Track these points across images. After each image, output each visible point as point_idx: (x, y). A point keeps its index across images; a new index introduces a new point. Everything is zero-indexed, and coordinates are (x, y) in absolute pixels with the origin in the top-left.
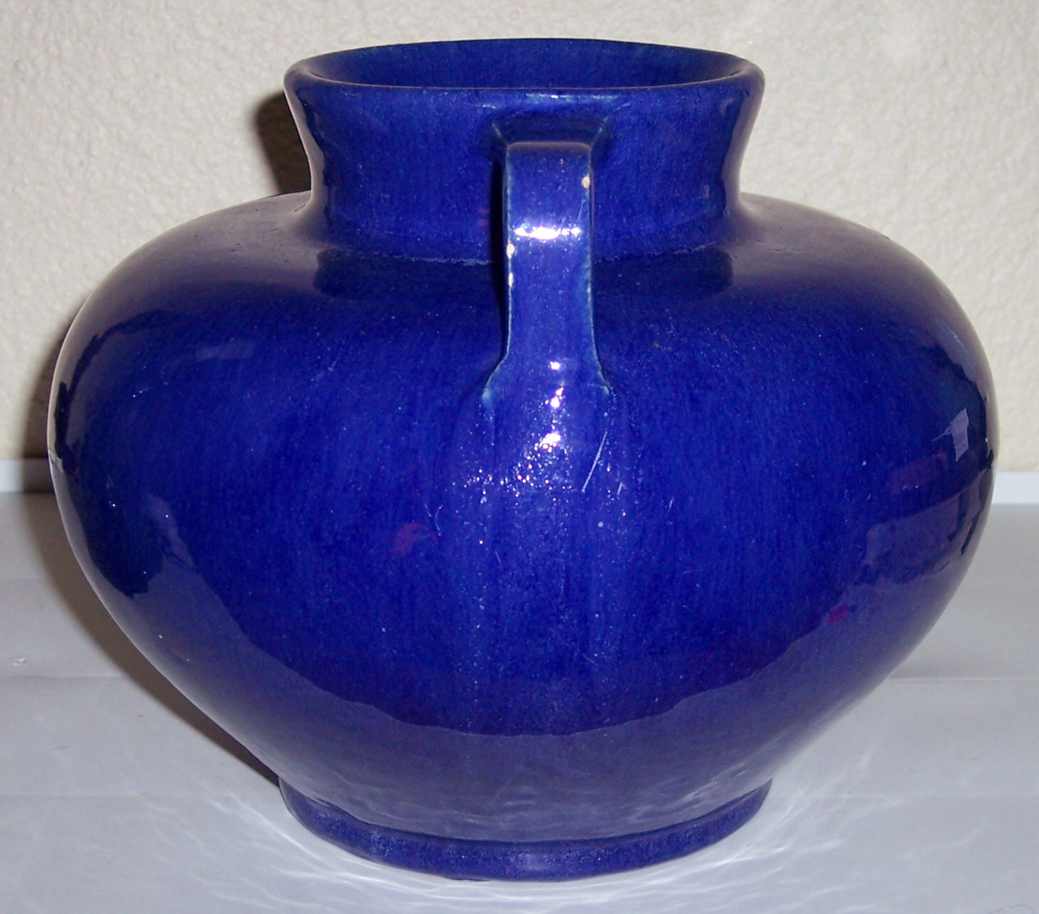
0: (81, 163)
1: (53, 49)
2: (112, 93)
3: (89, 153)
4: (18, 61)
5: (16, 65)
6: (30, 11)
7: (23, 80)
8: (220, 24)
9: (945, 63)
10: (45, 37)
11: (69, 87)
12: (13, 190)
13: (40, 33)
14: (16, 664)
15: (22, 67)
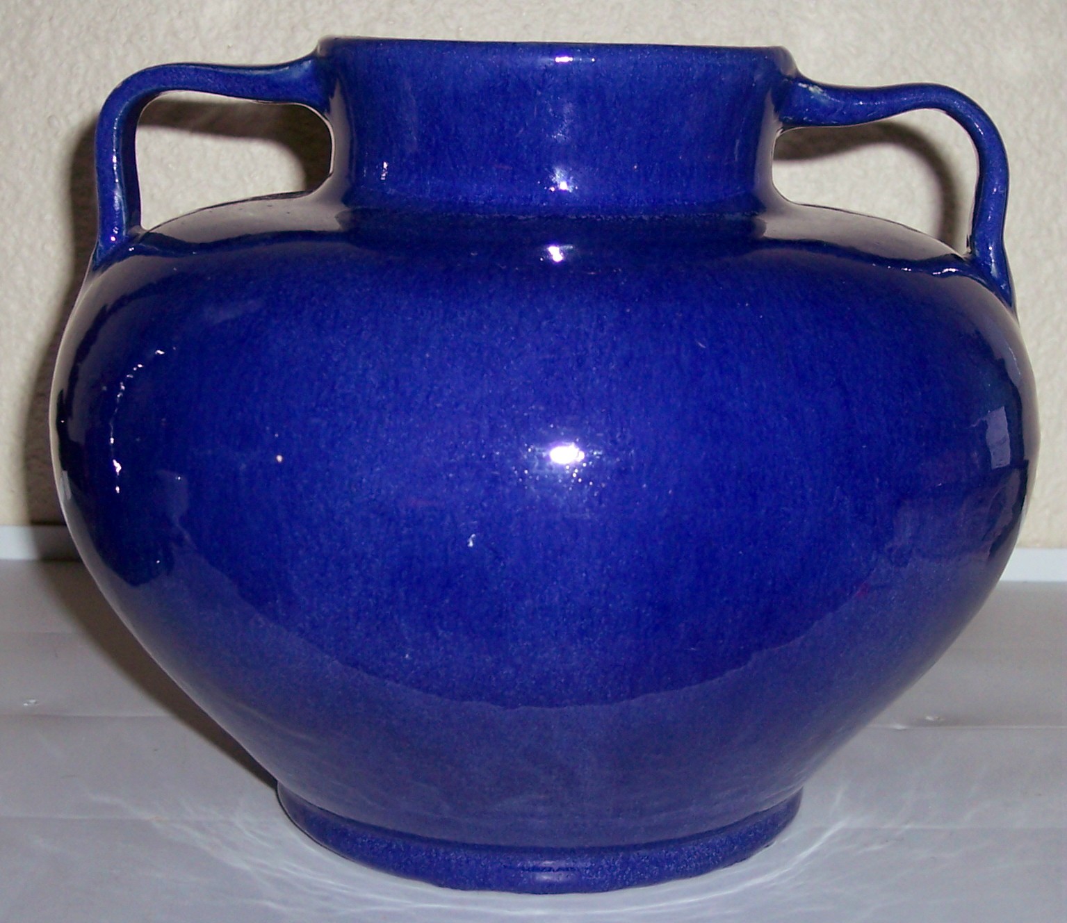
4: (50, 117)
12: (43, 248)
13: (75, 89)
14: (26, 704)
15: (55, 123)
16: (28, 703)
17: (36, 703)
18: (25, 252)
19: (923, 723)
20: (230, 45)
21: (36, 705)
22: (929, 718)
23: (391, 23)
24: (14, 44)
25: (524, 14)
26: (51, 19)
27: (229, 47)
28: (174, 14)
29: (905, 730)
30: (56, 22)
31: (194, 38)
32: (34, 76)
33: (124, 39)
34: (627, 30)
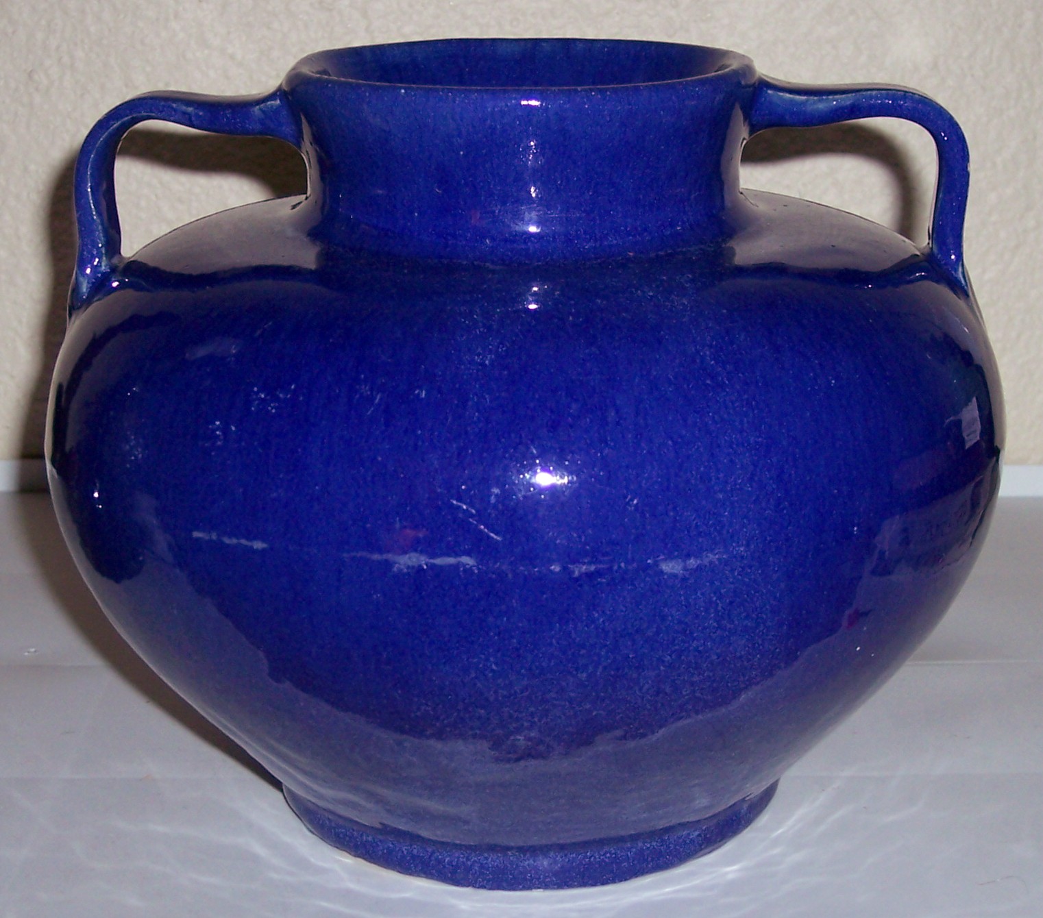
1: (66, 59)
5: (30, 75)
6: (43, 22)
7: (37, 89)
8: (229, 33)
10: (58, 48)
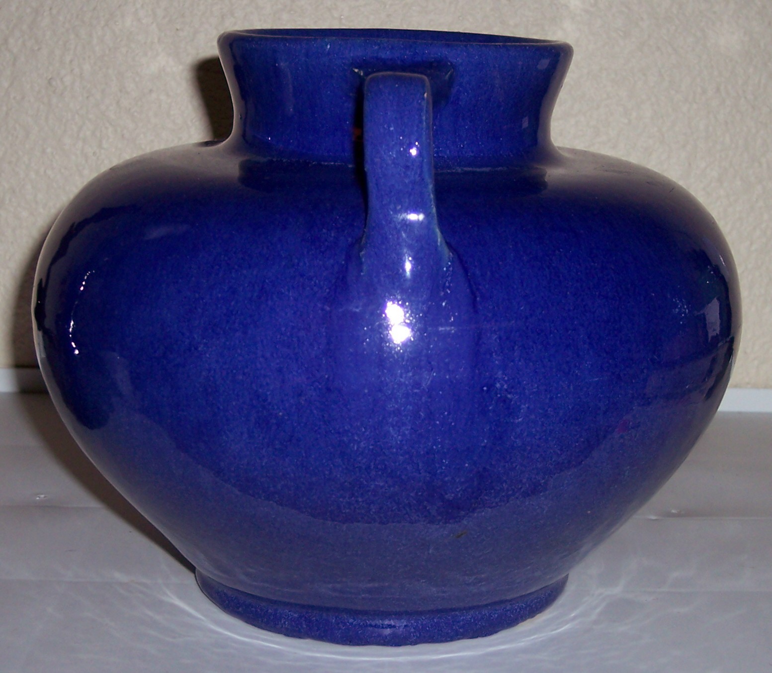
0: (94, 153)
1: (76, 70)
2: (118, 102)
3: (100, 146)
4: (51, 79)
5: (50, 81)
6: (61, 43)
7: (54, 92)
9: (718, 90)
10: (71, 61)
11: (88, 97)
12: (45, 172)
13: (68, 58)
14: (38, 498)
15: (54, 83)
16: (39, 497)
17: (45, 497)
18: (33, 175)
19: (670, 515)
20: (178, 28)
21: (46, 498)
22: (673, 511)
23: (292, 12)
24: (25, 27)
25: (387, 7)
26: (51, 9)
27: (177, 30)
28: (138, 6)
29: (656, 520)
30: (54, 12)
31: (152, 23)
32: (39, 49)
33: (103, 23)
34: (461, 18)
